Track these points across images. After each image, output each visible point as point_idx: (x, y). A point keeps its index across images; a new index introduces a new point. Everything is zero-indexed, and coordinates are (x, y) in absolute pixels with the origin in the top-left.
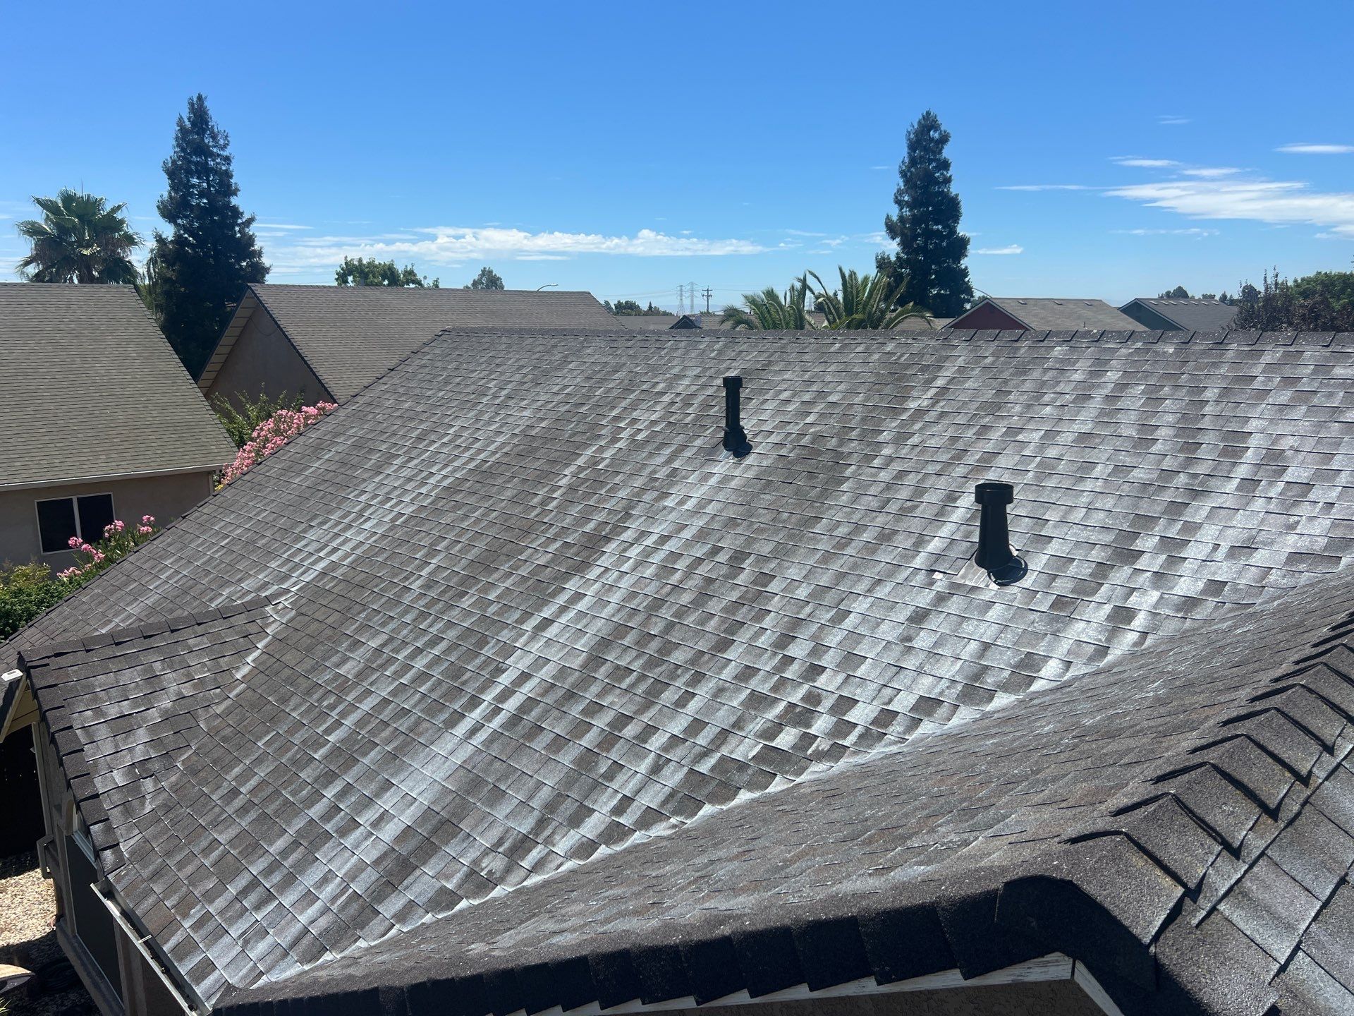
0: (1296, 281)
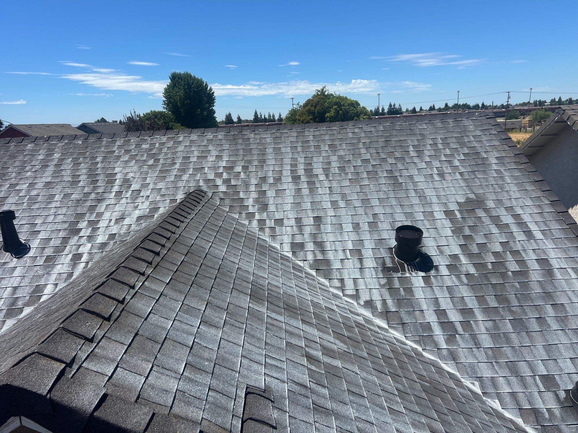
0: (144, 114)
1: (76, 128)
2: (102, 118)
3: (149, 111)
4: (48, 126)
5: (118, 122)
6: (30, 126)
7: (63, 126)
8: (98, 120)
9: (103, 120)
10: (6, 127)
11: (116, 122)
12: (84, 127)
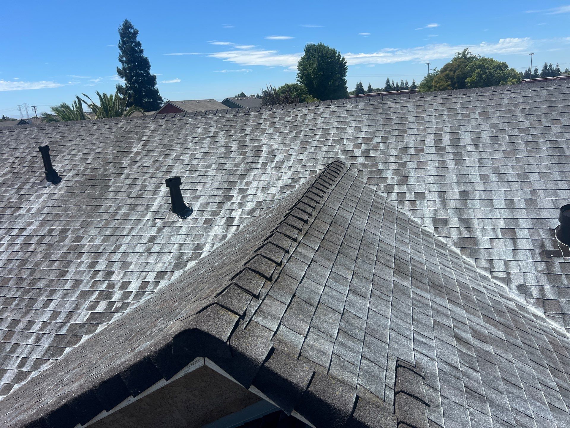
0: (279, 88)
1: (221, 102)
2: (242, 93)
3: (284, 85)
4: (198, 102)
5: (256, 96)
6: (184, 102)
7: (210, 101)
8: (239, 95)
9: (243, 95)
10: (165, 104)
11: (254, 96)
12: (227, 102)
